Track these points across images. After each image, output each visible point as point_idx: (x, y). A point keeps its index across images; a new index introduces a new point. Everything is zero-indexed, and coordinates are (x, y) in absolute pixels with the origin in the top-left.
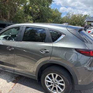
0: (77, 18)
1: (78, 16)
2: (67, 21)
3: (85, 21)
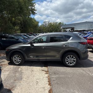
0: (53, 25)
1: (54, 24)
2: (44, 29)
3: (61, 28)
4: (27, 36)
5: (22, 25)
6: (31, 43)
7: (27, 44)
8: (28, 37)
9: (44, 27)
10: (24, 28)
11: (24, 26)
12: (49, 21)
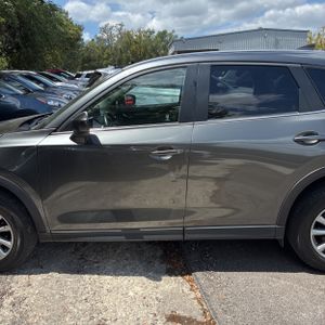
0: (136, 42)
1: (140, 37)
4: (39, 82)
5: (14, 36)
6: (76, 126)
7: (50, 133)
8: (46, 86)
9: (104, 49)
10: (24, 50)
11: (25, 38)
12: (121, 25)
